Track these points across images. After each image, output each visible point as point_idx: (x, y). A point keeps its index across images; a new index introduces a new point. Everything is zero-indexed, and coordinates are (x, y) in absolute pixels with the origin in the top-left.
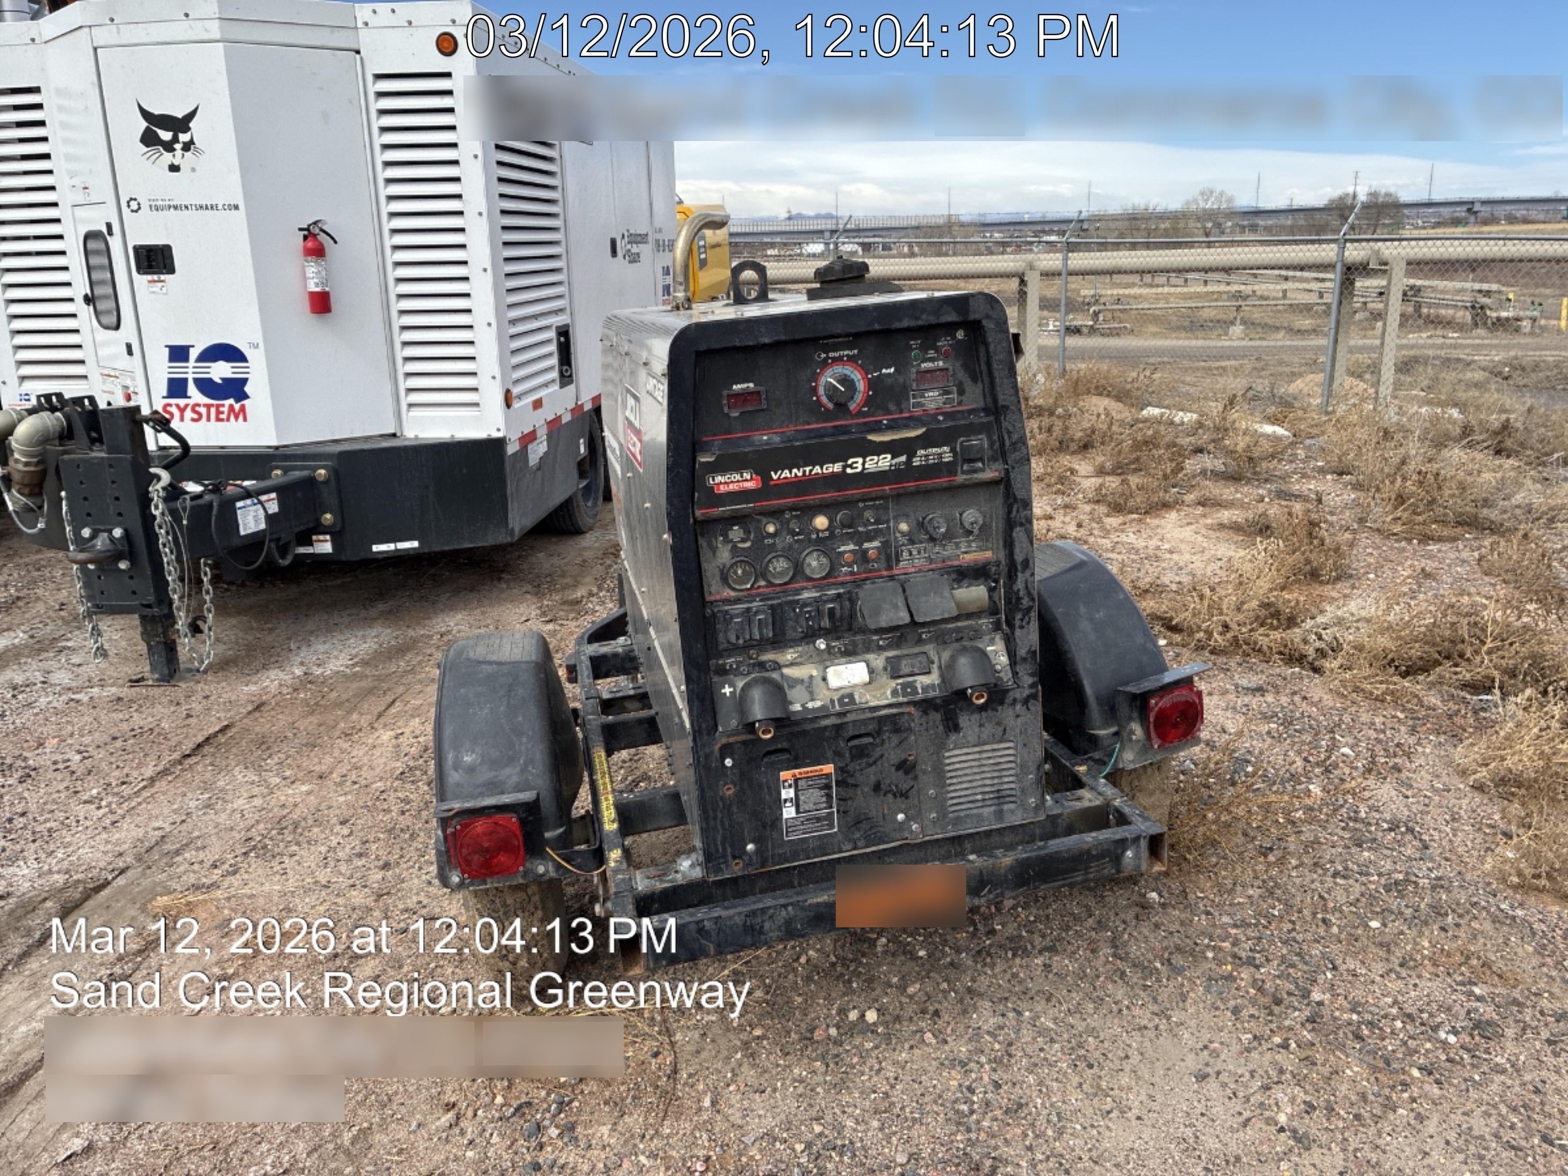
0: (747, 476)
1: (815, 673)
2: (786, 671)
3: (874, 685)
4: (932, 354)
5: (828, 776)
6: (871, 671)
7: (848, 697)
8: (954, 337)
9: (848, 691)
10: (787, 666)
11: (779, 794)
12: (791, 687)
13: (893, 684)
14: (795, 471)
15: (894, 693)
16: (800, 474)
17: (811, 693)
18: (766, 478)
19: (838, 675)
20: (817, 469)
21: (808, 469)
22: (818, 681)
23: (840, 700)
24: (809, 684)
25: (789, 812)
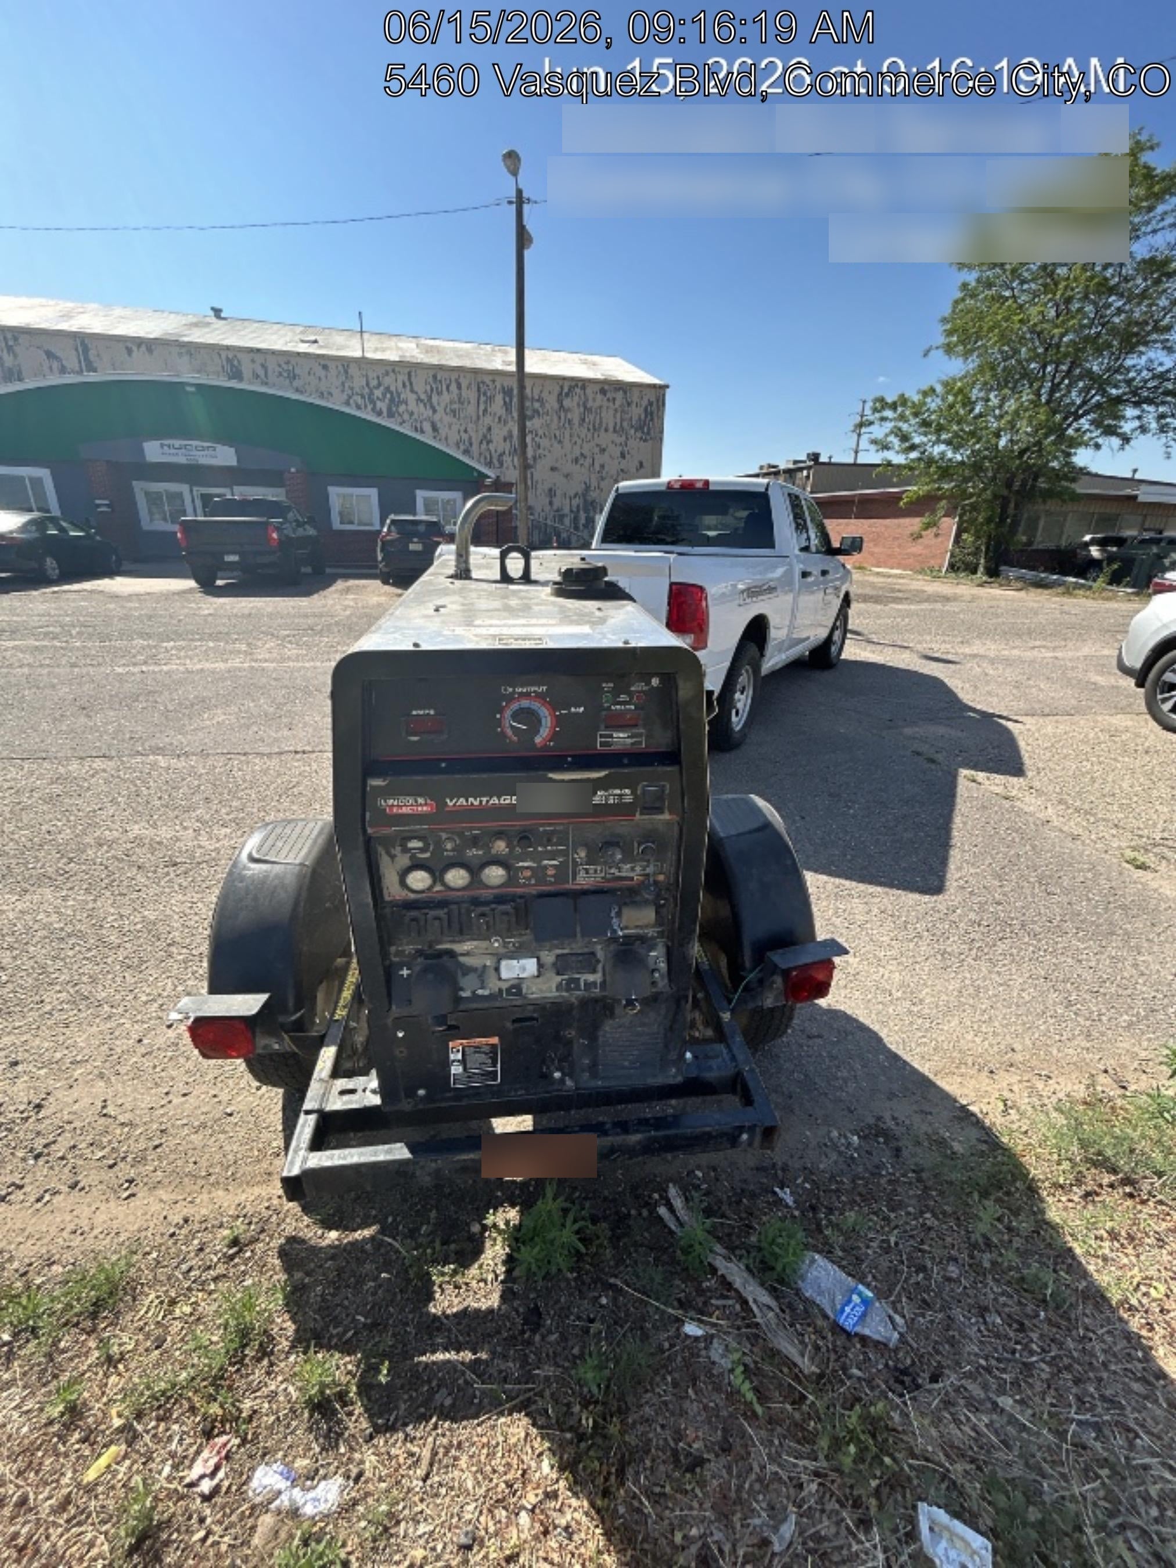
0: (420, 800)
1: (488, 963)
2: (462, 959)
3: (540, 979)
4: (623, 697)
5: (493, 1046)
6: (540, 965)
7: (516, 987)
8: (648, 683)
9: (516, 982)
10: (463, 955)
11: (448, 1057)
12: (464, 974)
13: (559, 978)
14: (471, 799)
15: (559, 987)
16: (476, 803)
17: (483, 982)
18: (441, 805)
19: (510, 969)
20: (495, 800)
21: (484, 800)
22: (492, 973)
23: (508, 990)
24: (481, 973)
25: (456, 1069)
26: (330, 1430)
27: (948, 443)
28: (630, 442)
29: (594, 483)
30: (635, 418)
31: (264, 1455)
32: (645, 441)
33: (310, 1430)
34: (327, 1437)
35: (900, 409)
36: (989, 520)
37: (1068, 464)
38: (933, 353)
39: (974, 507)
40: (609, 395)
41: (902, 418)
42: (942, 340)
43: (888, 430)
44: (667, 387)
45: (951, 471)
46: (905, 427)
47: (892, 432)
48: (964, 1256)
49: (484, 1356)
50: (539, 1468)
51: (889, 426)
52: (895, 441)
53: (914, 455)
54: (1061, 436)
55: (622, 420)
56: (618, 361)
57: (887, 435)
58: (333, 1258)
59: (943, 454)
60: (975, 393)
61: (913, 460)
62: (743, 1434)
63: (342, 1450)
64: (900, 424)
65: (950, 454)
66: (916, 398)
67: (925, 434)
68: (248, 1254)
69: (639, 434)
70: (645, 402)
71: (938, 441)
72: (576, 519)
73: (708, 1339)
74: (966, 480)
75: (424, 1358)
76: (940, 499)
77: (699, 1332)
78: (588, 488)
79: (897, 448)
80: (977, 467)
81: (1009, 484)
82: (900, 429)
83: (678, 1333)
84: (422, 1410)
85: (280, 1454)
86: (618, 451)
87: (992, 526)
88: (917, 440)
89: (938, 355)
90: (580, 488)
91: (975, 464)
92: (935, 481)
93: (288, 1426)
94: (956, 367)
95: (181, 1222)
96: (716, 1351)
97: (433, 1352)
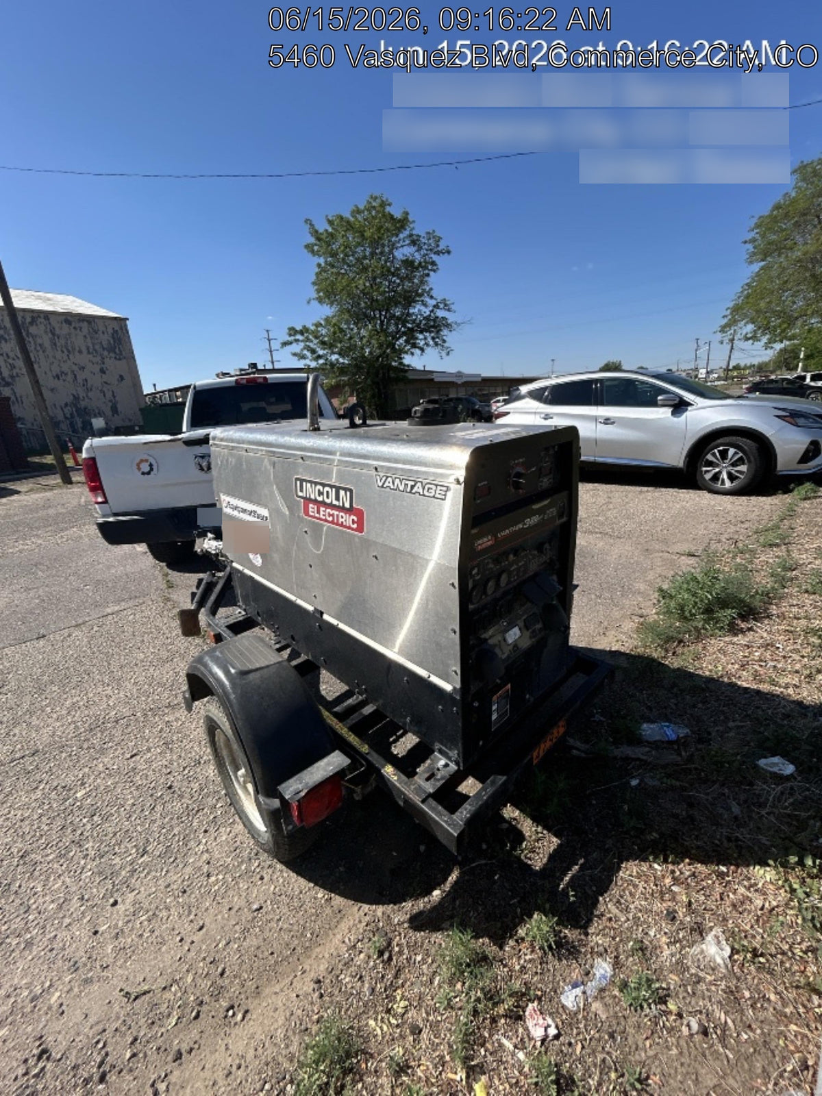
0: (490, 538)
1: (500, 638)
3: (521, 637)
4: (547, 459)
5: (508, 690)
6: (520, 629)
7: (516, 646)
8: (554, 450)
9: (515, 643)
11: (490, 712)
17: (502, 650)
18: (496, 537)
22: (503, 643)
23: (513, 649)
24: (500, 646)
25: (494, 717)
26: (568, 950)
27: (340, 354)
28: (107, 361)
29: (82, 394)
30: (105, 344)
31: (555, 992)
32: (120, 359)
33: (560, 960)
34: (571, 953)
35: (306, 335)
36: (373, 396)
37: (401, 363)
38: (312, 302)
39: (363, 390)
40: (73, 325)
41: (308, 339)
42: (315, 296)
43: (302, 347)
44: (128, 319)
45: (346, 370)
46: (312, 345)
47: (304, 348)
48: (670, 695)
49: (582, 861)
50: (656, 870)
51: (302, 345)
52: (308, 354)
53: (321, 361)
54: (393, 348)
55: (94, 344)
56: (71, 298)
57: (302, 350)
58: (454, 900)
59: (337, 360)
60: (344, 326)
61: (322, 365)
62: (690, 796)
63: (583, 950)
64: (308, 343)
65: (341, 360)
66: (313, 328)
67: (324, 349)
68: (397, 949)
69: (113, 355)
70: (110, 331)
71: (333, 353)
72: (72, 425)
73: (641, 781)
74: (354, 375)
75: (562, 886)
76: (344, 386)
77: (638, 781)
78: (76, 398)
79: (310, 358)
80: (358, 367)
81: (377, 374)
82: (309, 346)
83: (631, 788)
84: (590, 902)
85: (561, 984)
86: (97, 369)
87: (376, 399)
88: (321, 352)
89: (315, 303)
90: (70, 399)
91: (356, 365)
92: (337, 377)
93: (549, 970)
94: (328, 311)
95: (316, 986)
96: (652, 782)
97: (562, 880)
